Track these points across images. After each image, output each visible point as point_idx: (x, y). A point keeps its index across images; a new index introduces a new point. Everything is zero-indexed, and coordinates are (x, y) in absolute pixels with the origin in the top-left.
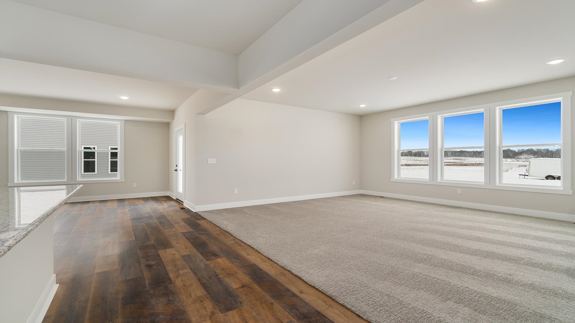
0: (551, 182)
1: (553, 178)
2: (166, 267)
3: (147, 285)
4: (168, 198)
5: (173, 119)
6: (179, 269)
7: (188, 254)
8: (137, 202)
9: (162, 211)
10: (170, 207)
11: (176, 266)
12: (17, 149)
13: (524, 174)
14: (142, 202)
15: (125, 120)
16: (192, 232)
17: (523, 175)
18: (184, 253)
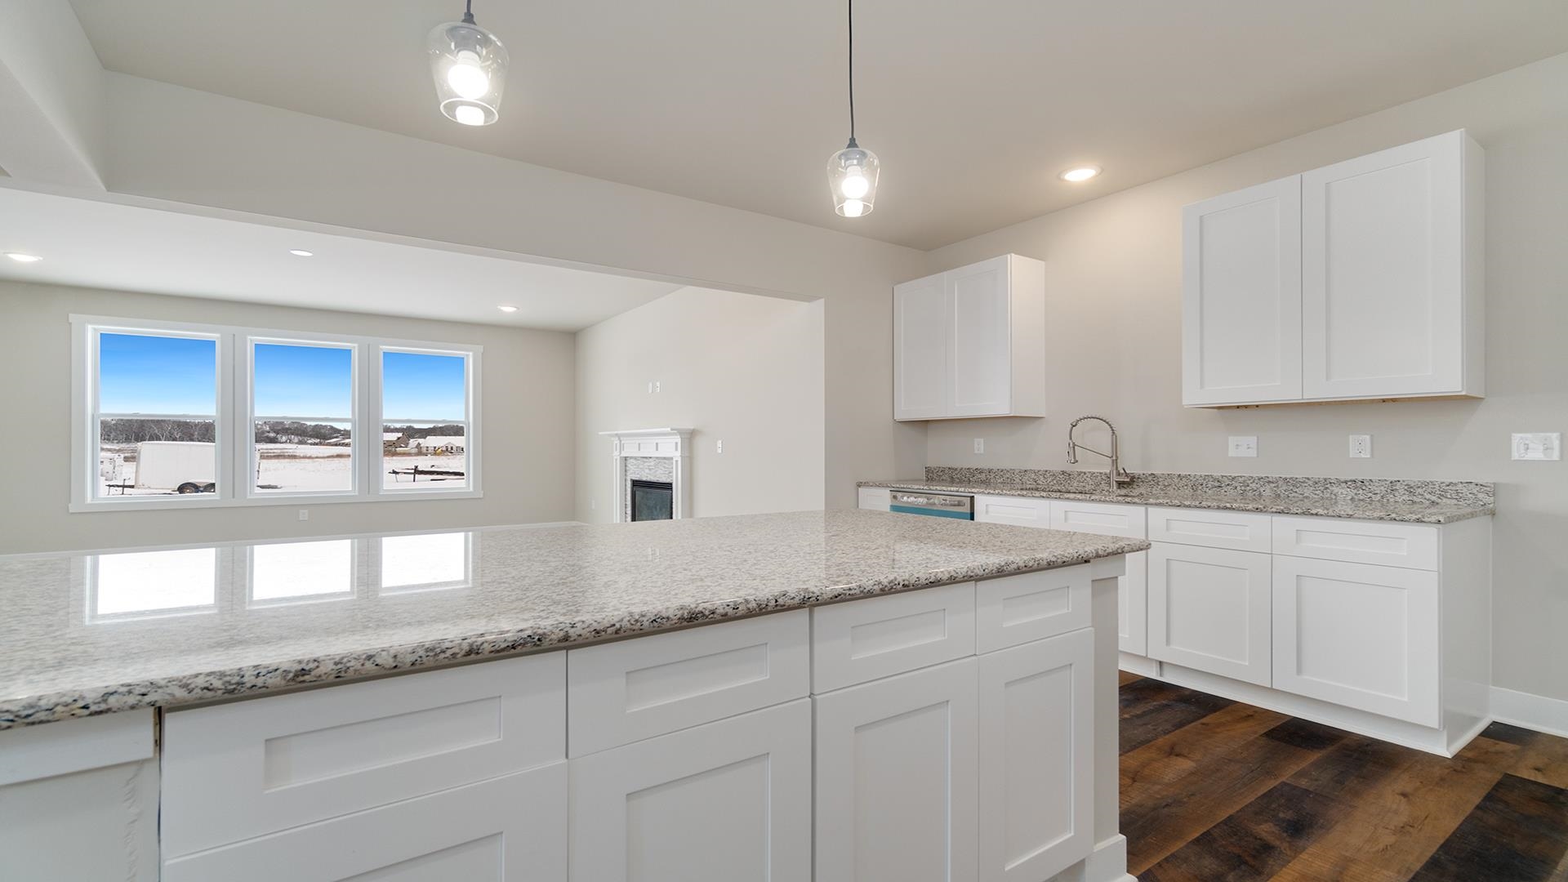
0: (190, 497)
1: (195, 488)
13: (122, 484)
17: (118, 486)
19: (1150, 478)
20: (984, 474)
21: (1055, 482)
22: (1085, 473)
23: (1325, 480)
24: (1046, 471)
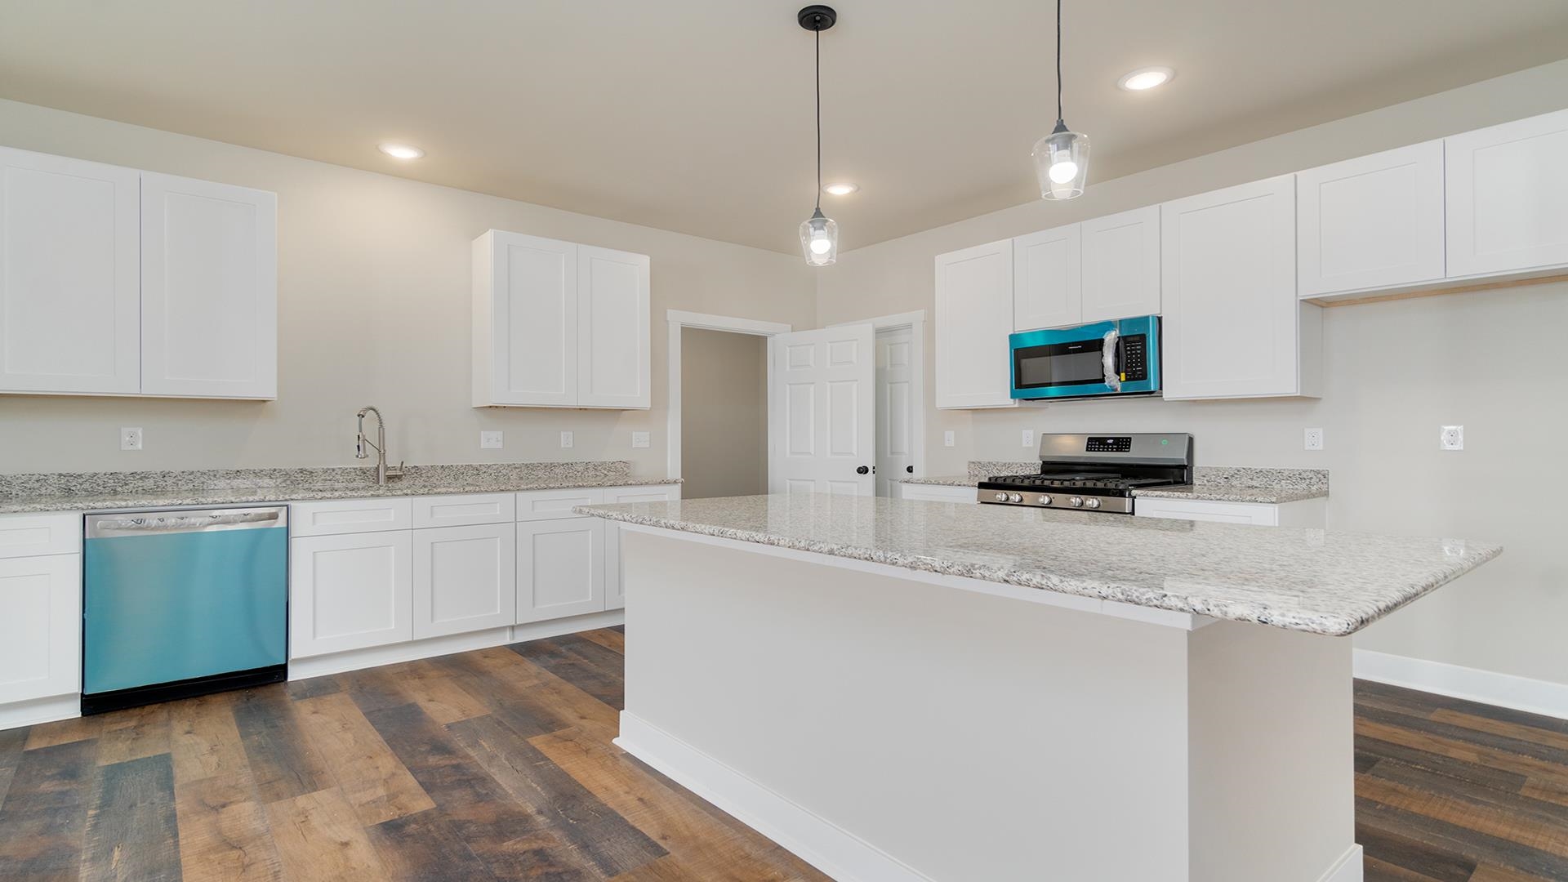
19: (413, 471)
20: (152, 481)
21: (288, 482)
22: (334, 470)
23: (551, 464)
24: (275, 470)
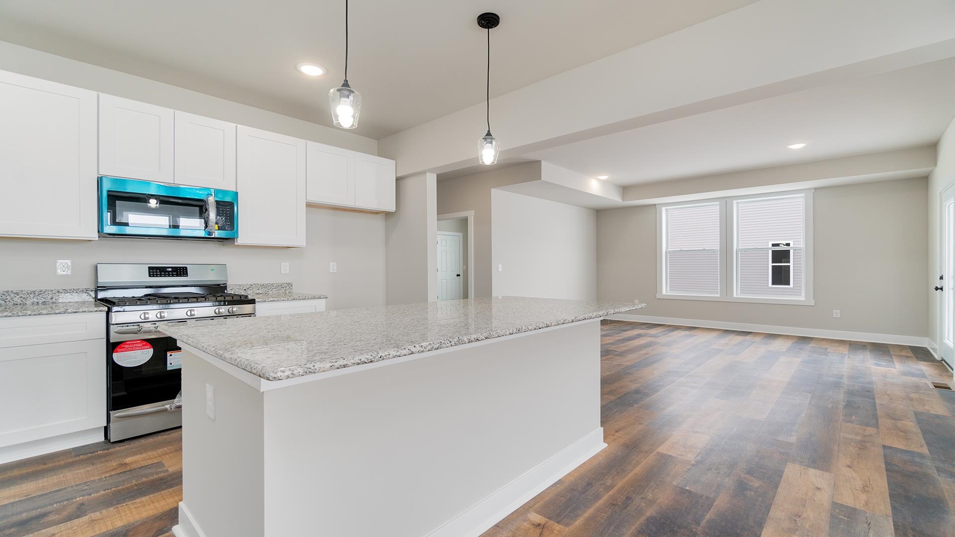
2: (773, 506)
3: (705, 520)
4: (922, 354)
5: (935, 164)
6: (797, 530)
7: (857, 507)
8: (831, 348)
9: (874, 379)
10: (906, 374)
11: (798, 519)
12: (666, 252)
14: (844, 350)
15: (816, 189)
16: (921, 456)
18: (847, 499)
